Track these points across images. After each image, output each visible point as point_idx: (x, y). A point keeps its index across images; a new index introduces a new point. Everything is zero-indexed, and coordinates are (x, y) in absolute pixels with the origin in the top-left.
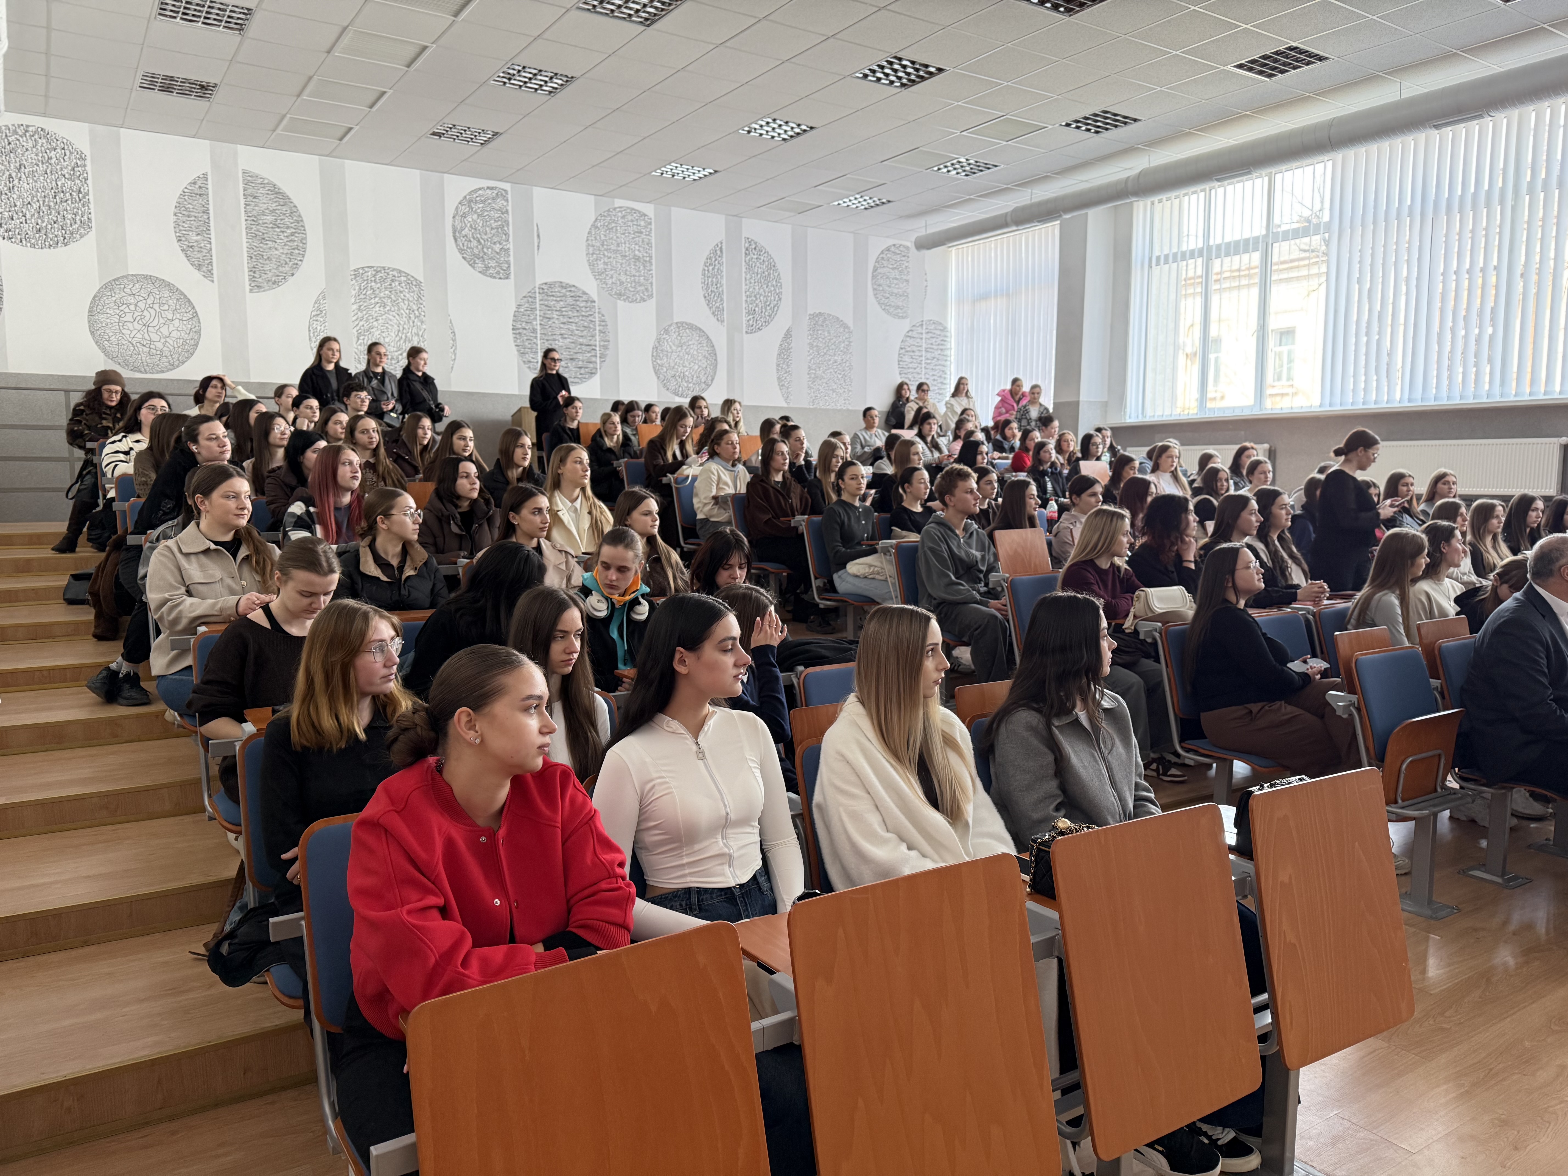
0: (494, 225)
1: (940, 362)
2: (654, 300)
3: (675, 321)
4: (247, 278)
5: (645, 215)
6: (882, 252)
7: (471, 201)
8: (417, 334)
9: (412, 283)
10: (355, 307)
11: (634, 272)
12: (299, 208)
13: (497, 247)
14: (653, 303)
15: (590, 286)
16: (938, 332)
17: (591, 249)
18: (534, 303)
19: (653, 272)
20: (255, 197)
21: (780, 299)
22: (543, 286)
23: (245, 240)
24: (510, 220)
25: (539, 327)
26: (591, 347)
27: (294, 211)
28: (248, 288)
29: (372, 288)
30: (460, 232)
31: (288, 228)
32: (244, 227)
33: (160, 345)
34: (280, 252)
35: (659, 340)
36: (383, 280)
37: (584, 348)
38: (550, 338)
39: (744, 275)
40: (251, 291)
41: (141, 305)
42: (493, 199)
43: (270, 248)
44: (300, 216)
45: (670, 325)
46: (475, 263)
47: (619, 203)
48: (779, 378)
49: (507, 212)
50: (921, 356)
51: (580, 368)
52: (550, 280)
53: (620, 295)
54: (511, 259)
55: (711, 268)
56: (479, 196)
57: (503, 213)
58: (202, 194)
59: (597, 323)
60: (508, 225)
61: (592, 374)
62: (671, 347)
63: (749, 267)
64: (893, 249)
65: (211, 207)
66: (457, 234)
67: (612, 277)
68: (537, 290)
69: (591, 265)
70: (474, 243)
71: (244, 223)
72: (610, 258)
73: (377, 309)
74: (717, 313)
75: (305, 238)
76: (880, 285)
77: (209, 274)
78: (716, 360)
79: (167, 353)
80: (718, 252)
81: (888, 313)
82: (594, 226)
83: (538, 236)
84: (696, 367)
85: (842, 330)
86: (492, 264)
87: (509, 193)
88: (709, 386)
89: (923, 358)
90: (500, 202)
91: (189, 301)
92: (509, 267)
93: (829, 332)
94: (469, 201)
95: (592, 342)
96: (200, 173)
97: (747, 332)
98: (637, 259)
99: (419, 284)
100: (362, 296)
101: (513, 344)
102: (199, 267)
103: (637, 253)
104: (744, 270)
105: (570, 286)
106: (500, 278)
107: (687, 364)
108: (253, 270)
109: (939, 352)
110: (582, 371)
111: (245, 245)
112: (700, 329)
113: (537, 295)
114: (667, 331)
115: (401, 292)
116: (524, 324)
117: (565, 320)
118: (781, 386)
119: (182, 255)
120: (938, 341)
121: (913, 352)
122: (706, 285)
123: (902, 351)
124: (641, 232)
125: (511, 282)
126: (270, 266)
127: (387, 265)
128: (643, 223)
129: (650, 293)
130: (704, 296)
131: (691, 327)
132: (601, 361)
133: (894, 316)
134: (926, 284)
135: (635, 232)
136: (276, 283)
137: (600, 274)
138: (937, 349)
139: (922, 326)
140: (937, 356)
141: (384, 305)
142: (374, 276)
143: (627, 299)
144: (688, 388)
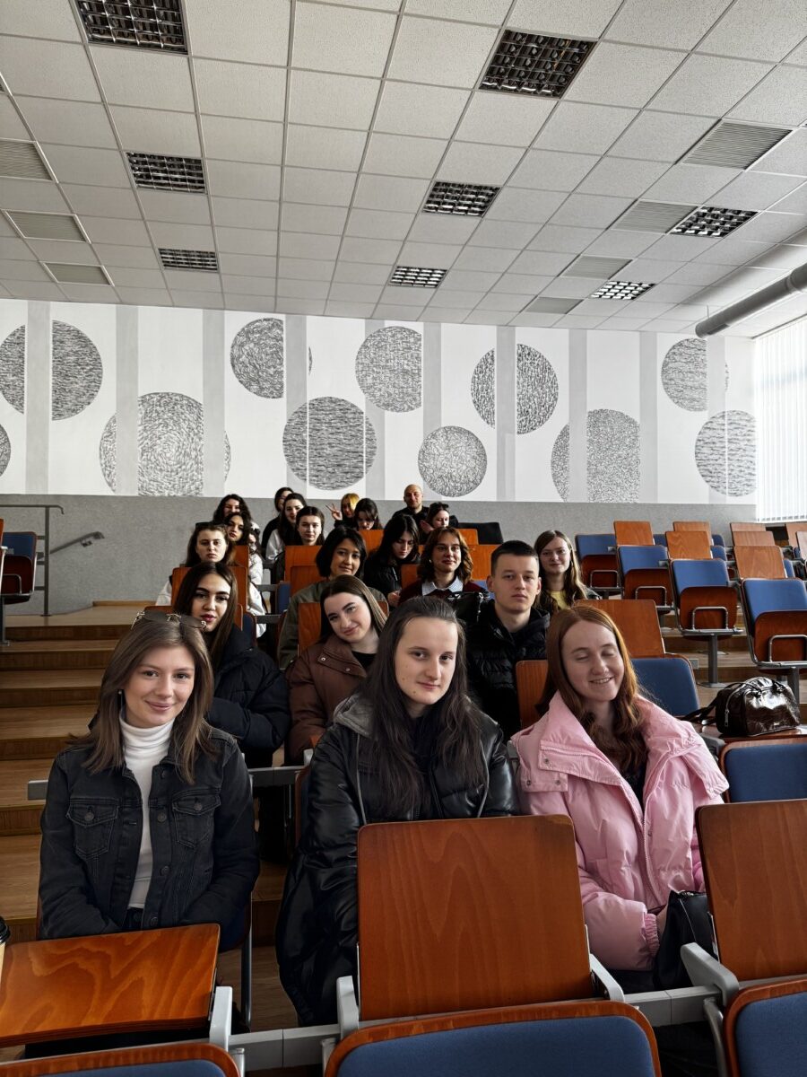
0: (269, 352)
1: (747, 453)
2: (421, 408)
3: (443, 426)
4: (51, 408)
5: (415, 332)
6: (674, 347)
7: (248, 332)
8: (195, 449)
9: (193, 405)
10: (141, 428)
11: (402, 384)
12: (98, 348)
13: (271, 371)
14: (419, 412)
15: (358, 399)
16: (744, 423)
17: (361, 366)
18: (305, 417)
19: (422, 383)
20: (62, 342)
21: (556, 400)
22: (314, 402)
23: (51, 377)
24: (284, 346)
25: (308, 439)
26: (358, 454)
27: (93, 352)
28: (51, 416)
29: (156, 411)
30: (237, 359)
31: (87, 365)
32: (51, 366)
34: (79, 385)
35: (426, 444)
36: (167, 404)
37: (351, 455)
38: (318, 447)
39: (516, 379)
40: (53, 419)
42: (270, 329)
43: (72, 383)
44: (98, 355)
45: (438, 430)
46: (250, 385)
47: (388, 323)
48: (554, 475)
49: (282, 339)
50: (724, 447)
51: (347, 473)
52: (319, 396)
53: (387, 406)
54: (284, 380)
55: (481, 375)
56: (256, 327)
57: (278, 341)
58: (21, 344)
59: (365, 431)
60: (282, 350)
61: (358, 477)
62: (438, 450)
63: (522, 371)
64: (686, 343)
65: (26, 353)
66: (235, 362)
67: (380, 390)
68: (308, 406)
69: (361, 381)
70: (251, 368)
71: (51, 363)
72: (378, 373)
73: (161, 429)
74: (488, 417)
75: (102, 373)
76: (671, 380)
77: (20, 407)
78: (485, 460)
80: (490, 360)
81: (682, 405)
82: (364, 346)
83: (310, 359)
84: (464, 467)
85: (627, 425)
86: (267, 385)
87: (284, 323)
88: (477, 485)
89: (726, 450)
90: (276, 331)
91: (3, 431)
92: (282, 387)
93: (612, 428)
94: (247, 332)
95: (359, 450)
96: (19, 327)
97: (518, 433)
98: (405, 372)
99: (198, 406)
100: (148, 419)
101: (284, 454)
102: (13, 402)
103: (405, 366)
104: (516, 374)
105: (340, 401)
106: (274, 397)
107: (454, 465)
108: (56, 401)
109: (746, 442)
110: (349, 476)
111: (51, 381)
112: (469, 432)
113: (308, 410)
114: (434, 436)
115: (182, 413)
116: (294, 437)
117: (333, 431)
118: (557, 483)
120: (745, 432)
121: (714, 443)
122: (476, 392)
123: (699, 443)
124: (410, 348)
125: (284, 400)
126: (70, 398)
127: (170, 391)
128: (412, 340)
129: (418, 402)
130: (475, 402)
131: (460, 431)
132: (368, 467)
133: (689, 409)
134: (726, 375)
135: (404, 348)
136: (75, 411)
137: (369, 388)
138: (744, 440)
139: (723, 417)
140: (744, 447)
141: (167, 425)
142: (159, 401)
143: (395, 409)
144: (456, 488)
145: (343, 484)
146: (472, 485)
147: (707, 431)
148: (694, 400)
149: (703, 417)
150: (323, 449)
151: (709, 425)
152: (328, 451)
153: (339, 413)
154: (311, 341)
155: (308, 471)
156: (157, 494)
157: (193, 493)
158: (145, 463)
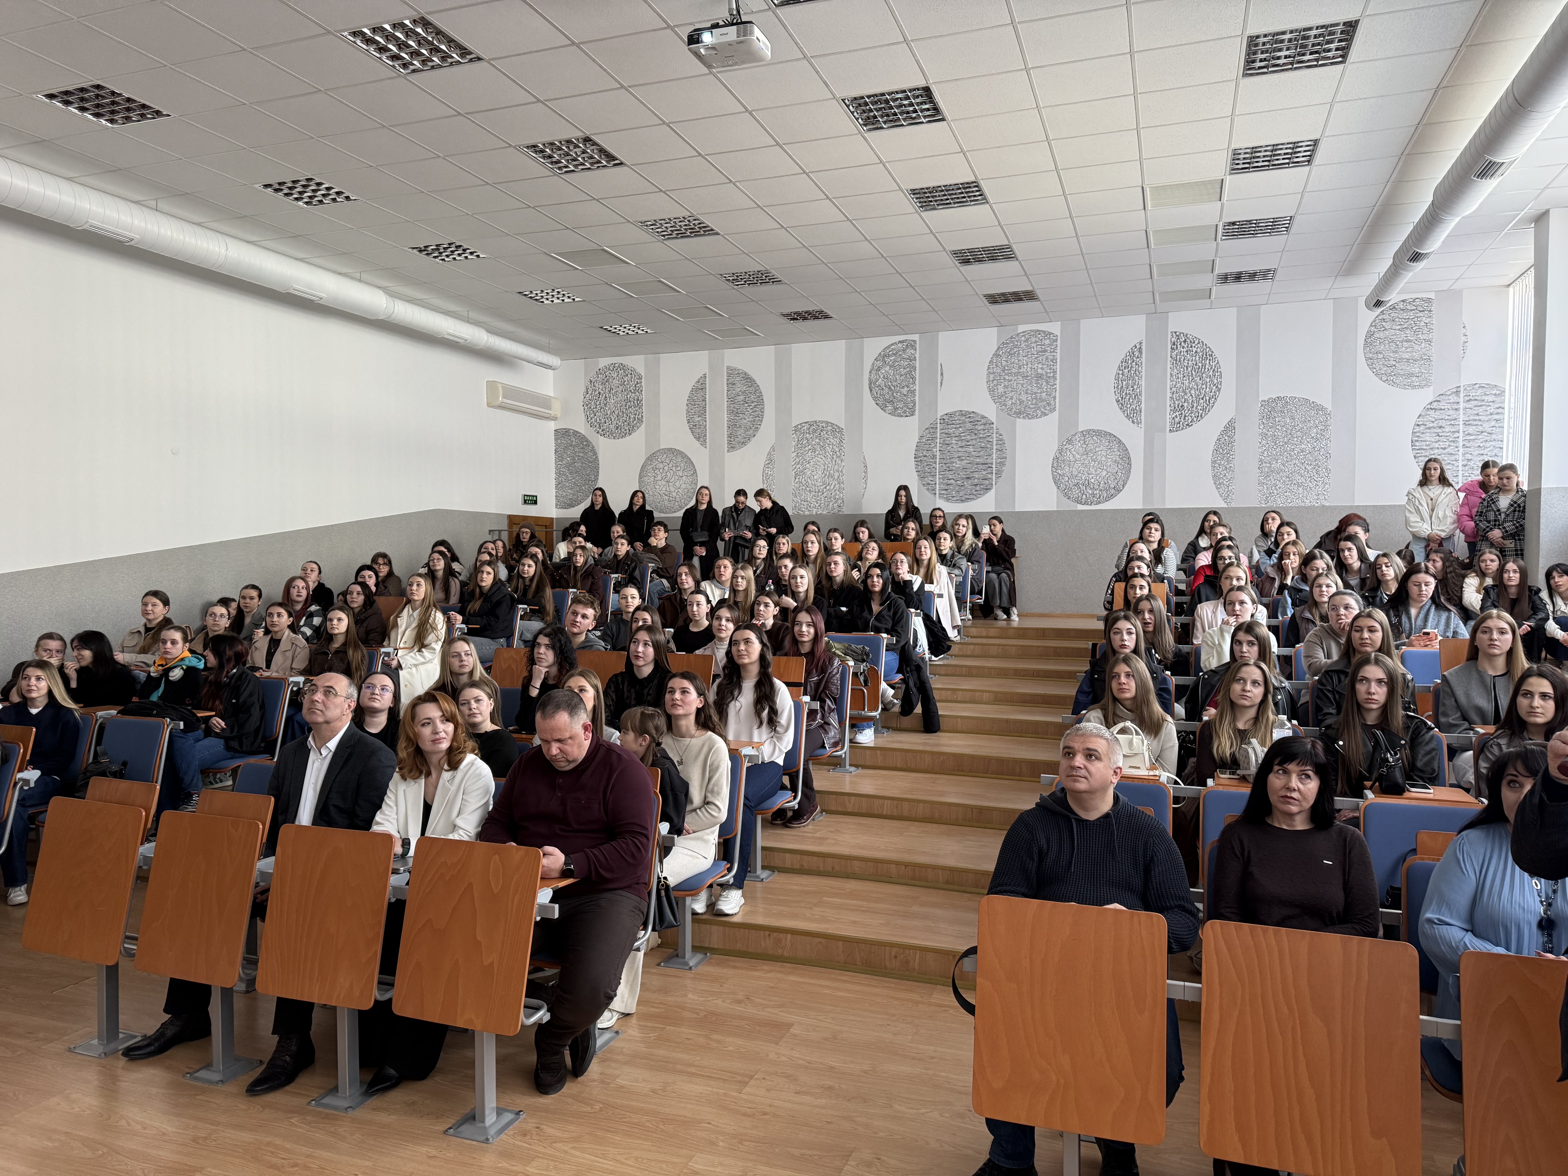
0: (903, 373)
2: (1056, 413)
3: (1080, 430)
4: (726, 442)
5: (1051, 334)
7: (885, 356)
8: (838, 471)
9: (836, 430)
10: (795, 454)
11: (1035, 390)
12: (760, 387)
13: (905, 391)
14: (1054, 417)
15: (989, 409)
16: (1489, 398)
17: (992, 376)
18: (935, 432)
19: (1058, 386)
20: (734, 384)
21: (1219, 389)
22: (945, 417)
23: (726, 416)
24: (917, 365)
25: (938, 454)
26: (988, 466)
27: (757, 390)
28: (726, 449)
29: (807, 439)
30: (875, 383)
31: (753, 402)
32: (726, 407)
33: (674, 494)
34: (747, 420)
35: (1060, 451)
36: (815, 431)
37: (980, 467)
38: (948, 461)
39: (1169, 370)
40: (728, 451)
41: (666, 468)
42: (904, 350)
43: (741, 419)
44: (760, 392)
45: (1074, 435)
46: (886, 407)
47: (1021, 328)
48: (1214, 477)
49: (915, 359)
50: (1458, 431)
51: (977, 485)
52: (950, 410)
53: (1019, 414)
54: (917, 398)
55: (1126, 371)
56: (893, 350)
57: (911, 361)
58: (703, 388)
59: (995, 442)
60: (915, 370)
61: (988, 489)
62: (1074, 456)
63: (1177, 361)
64: (1401, 304)
65: (707, 397)
66: (873, 386)
67: (1012, 398)
68: (939, 421)
69: (991, 391)
70: (886, 390)
71: (726, 404)
72: (1010, 381)
73: (810, 454)
74: (1133, 416)
75: (763, 408)
76: (1378, 353)
77: (704, 444)
78: (1130, 464)
79: (678, 499)
80: (1137, 354)
81: (1393, 383)
82: (996, 355)
83: (942, 374)
84: (1104, 473)
85: (1313, 413)
86: (900, 405)
87: (917, 343)
88: (1119, 491)
90: (910, 351)
91: (693, 464)
92: (915, 405)
93: (1292, 418)
94: (883, 357)
95: (989, 461)
96: (702, 375)
97: (1171, 431)
98: (1039, 377)
99: (841, 430)
100: (800, 445)
101: (915, 470)
102: (698, 439)
104: (1170, 366)
105: (970, 413)
106: (907, 416)
107: (1093, 471)
108: (729, 436)
110: (978, 488)
111: (726, 419)
112: (1110, 434)
113: (939, 425)
114: (1069, 441)
115: (827, 439)
116: (925, 452)
117: (963, 444)
118: (1219, 484)
119: (689, 431)
120: (1491, 409)
121: (1440, 427)
122: (1119, 389)
123: (1417, 429)
124: (1045, 351)
125: (916, 418)
126: (741, 432)
127: (818, 419)
128: (1047, 342)
129: (1052, 407)
130: (1118, 401)
131: (1099, 433)
132: (997, 478)
133: (1404, 387)
134: (1464, 339)
135: (1038, 352)
136: (744, 443)
137: (1000, 397)
138: (1489, 420)
139: (1457, 393)
140: (1489, 430)
141: (814, 450)
142: (809, 429)
143: (1028, 416)
144: (1094, 495)
145: (971, 497)
146: (1113, 491)
147: (1431, 412)
148: (1411, 375)
149: (1427, 395)
150: (953, 462)
151: (1435, 405)
152: (958, 464)
153: (969, 426)
154: (943, 357)
155: (937, 486)
156: (807, 513)
157: (836, 511)
158: (797, 485)
